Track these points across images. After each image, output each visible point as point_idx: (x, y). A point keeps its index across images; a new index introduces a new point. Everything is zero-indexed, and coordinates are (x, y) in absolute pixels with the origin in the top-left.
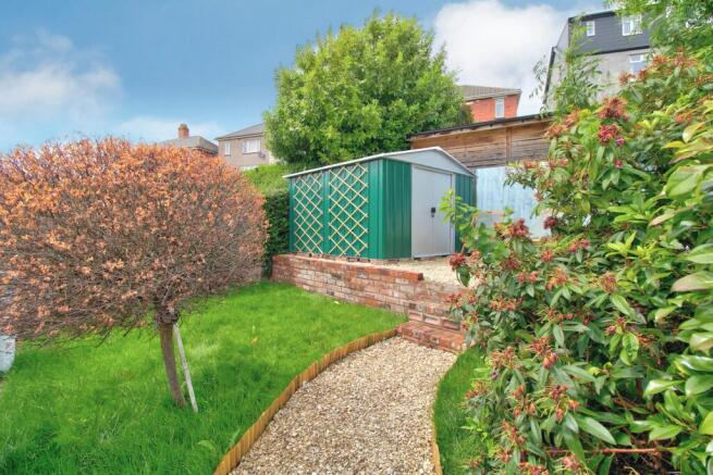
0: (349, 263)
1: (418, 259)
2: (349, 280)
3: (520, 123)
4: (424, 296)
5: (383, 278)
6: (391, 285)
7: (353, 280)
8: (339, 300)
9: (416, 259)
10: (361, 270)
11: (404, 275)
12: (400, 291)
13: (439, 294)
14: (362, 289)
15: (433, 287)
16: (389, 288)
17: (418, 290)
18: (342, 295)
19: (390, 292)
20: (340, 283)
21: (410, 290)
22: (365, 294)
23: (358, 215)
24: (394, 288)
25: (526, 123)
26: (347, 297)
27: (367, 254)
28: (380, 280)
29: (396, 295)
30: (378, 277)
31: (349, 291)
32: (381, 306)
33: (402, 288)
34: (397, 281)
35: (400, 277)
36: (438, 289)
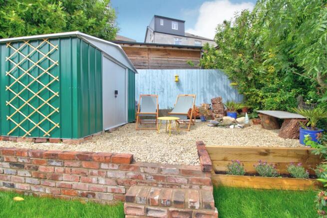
0: (35, 146)
1: (107, 131)
2: (37, 169)
3: (155, 47)
4: (138, 180)
5: (84, 164)
6: (95, 172)
7: (42, 168)
8: (22, 194)
9: (106, 131)
10: (53, 156)
11: (112, 159)
12: (106, 177)
13: (156, 177)
14: (55, 178)
15: (149, 170)
16: (92, 174)
17: (131, 174)
18: (26, 187)
19: (94, 179)
20: (21, 173)
21: (121, 175)
22: (58, 183)
23: (46, 94)
24: (99, 174)
25: (158, 47)
26: (33, 189)
27: (59, 135)
28: (81, 166)
29: (102, 181)
30: (77, 164)
31: (36, 181)
32: (83, 195)
33: (110, 174)
34: (103, 166)
35: (107, 162)
36: (155, 172)
